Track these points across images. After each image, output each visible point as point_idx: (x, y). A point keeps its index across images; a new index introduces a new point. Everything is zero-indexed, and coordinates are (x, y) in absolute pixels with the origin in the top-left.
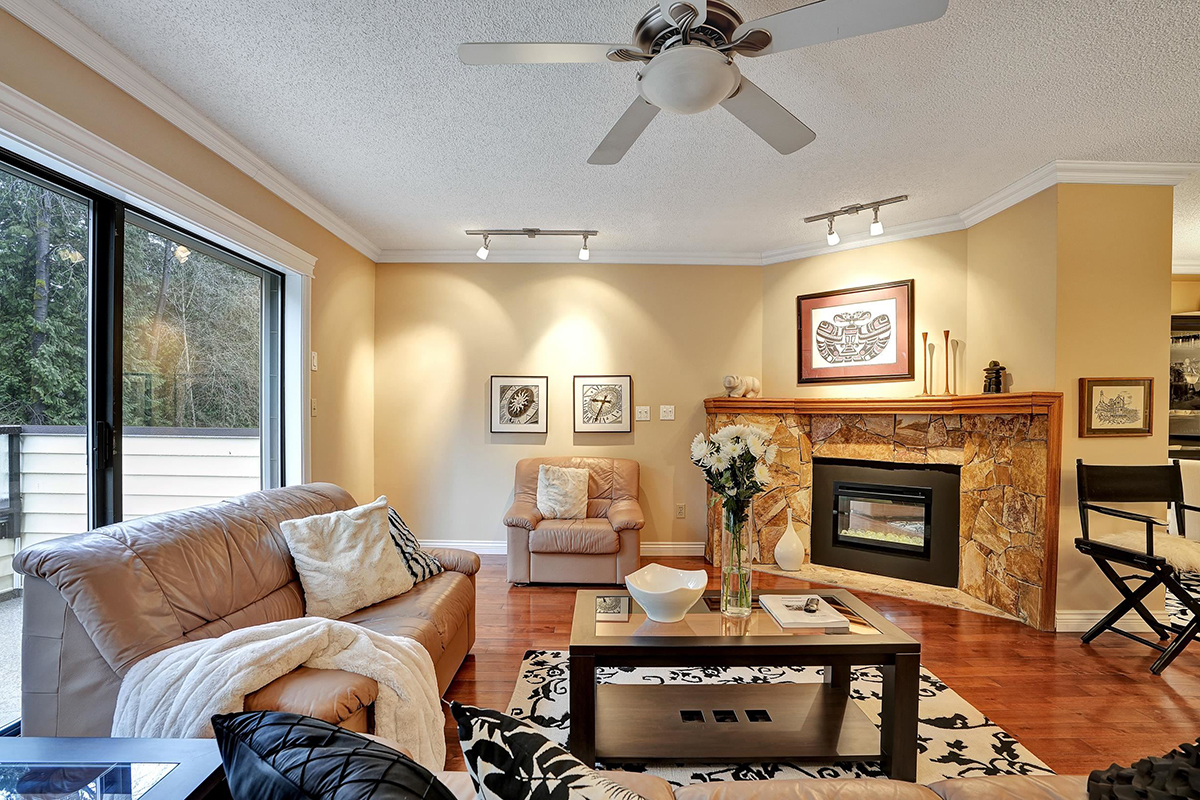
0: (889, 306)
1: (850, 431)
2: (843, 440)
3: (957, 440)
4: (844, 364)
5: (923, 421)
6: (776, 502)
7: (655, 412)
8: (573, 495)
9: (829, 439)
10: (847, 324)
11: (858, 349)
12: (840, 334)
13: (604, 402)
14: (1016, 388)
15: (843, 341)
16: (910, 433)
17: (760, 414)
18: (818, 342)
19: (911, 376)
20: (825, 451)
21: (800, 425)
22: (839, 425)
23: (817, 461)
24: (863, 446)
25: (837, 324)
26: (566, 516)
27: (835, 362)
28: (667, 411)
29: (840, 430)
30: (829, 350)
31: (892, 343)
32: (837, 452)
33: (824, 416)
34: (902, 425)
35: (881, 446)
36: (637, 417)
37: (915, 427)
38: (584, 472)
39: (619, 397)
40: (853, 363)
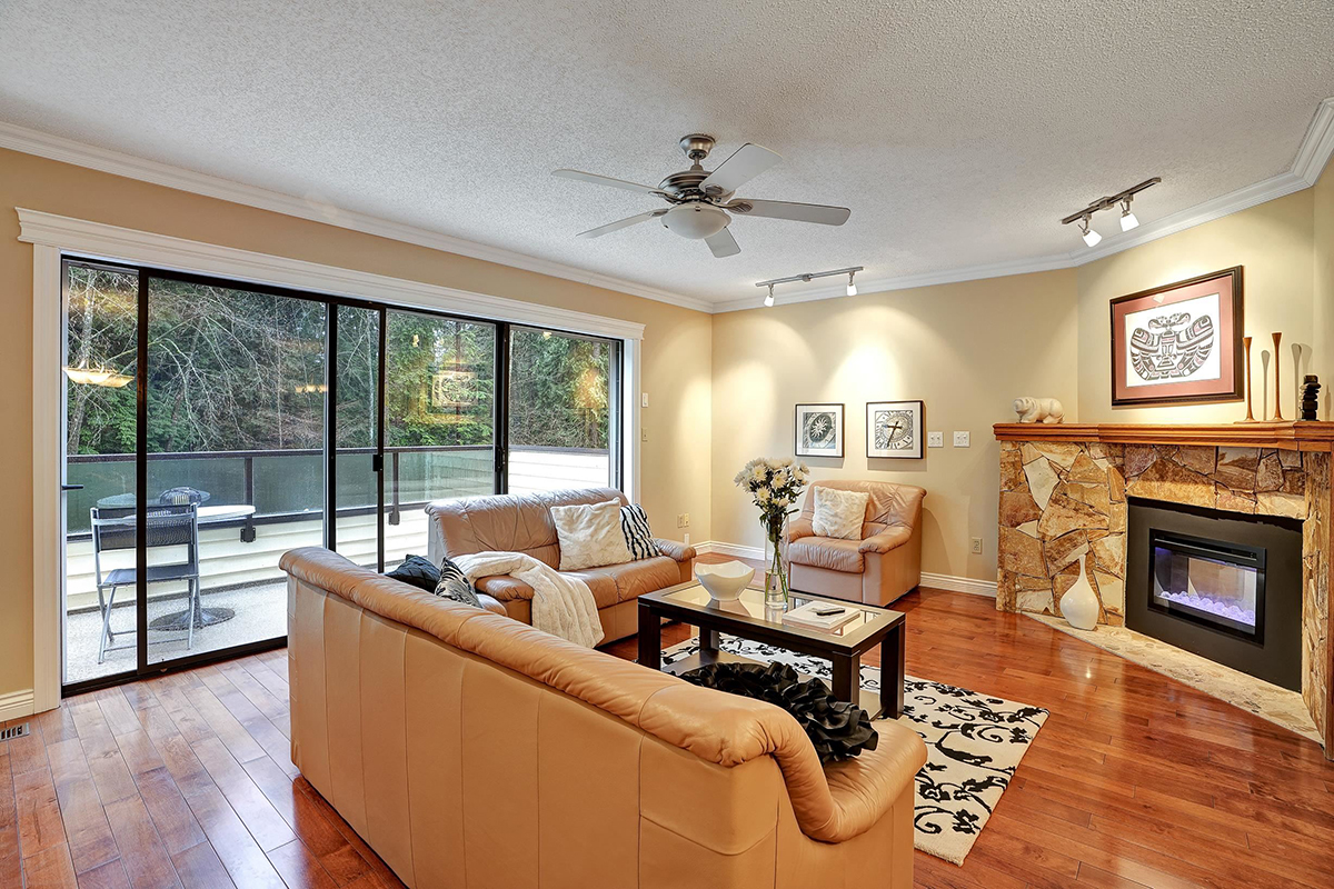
0: (1210, 305)
1: (1165, 466)
2: (1158, 476)
3: (1294, 482)
4: (1160, 381)
5: (1252, 456)
6: (1075, 546)
7: (948, 438)
8: (843, 516)
9: (1142, 475)
10: (1163, 330)
11: (1176, 362)
12: (1155, 343)
13: (895, 428)
15: (1160, 353)
16: (1234, 471)
18: (1133, 355)
19: (1238, 393)
20: (1138, 489)
21: (1109, 456)
22: (1153, 458)
23: (1133, 501)
24: (1179, 486)
25: (1153, 331)
26: (836, 535)
27: (1151, 379)
28: (961, 438)
29: (1155, 464)
30: (1145, 365)
31: (1215, 353)
32: (1151, 493)
33: (1138, 446)
34: (1226, 461)
35: (1200, 486)
36: (929, 443)
37: (1241, 463)
38: (864, 496)
39: (910, 423)
40: (1170, 380)
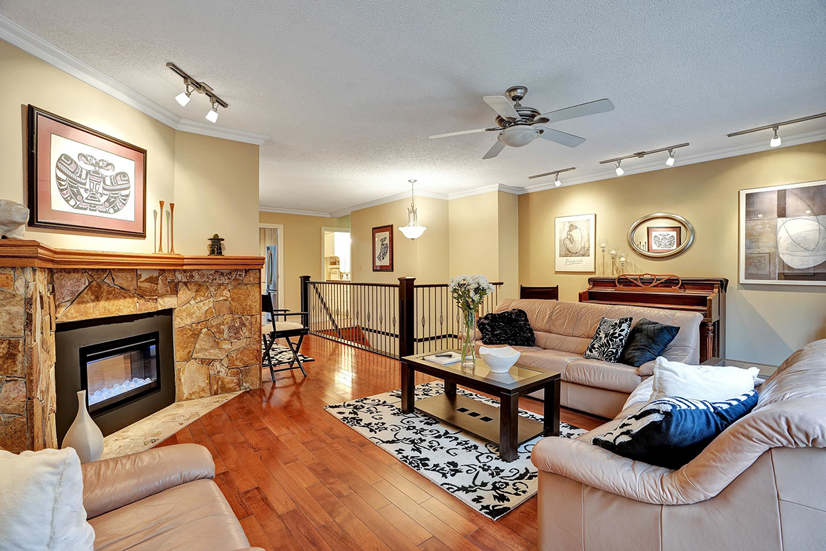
0: (129, 166)
1: (99, 287)
2: (93, 297)
3: (173, 289)
4: (88, 212)
5: (156, 274)
9: (77, 298)
10: (91, 168)
11: (102, 199)
12: (84, 177)
15: (88, 187)
16: (147, 285)
18: (58, 178)
19: (142, 235)
21: (47, 281)
22: (84, 282)
24: (112, 302)
25: (81, 164)
27: (78, 208)
29: (88, 287)
30: (71, 192)
31: (131, 201)
32: (86, 313)
33: (68, 271)
34: (142, 279)
35: (128, 300)
37: (151, 280)
40: (97, 213)
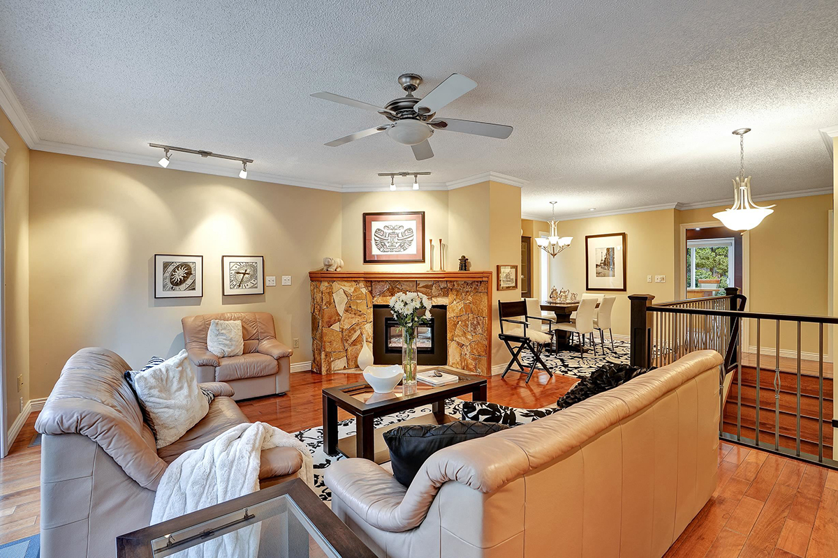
0: (413, 224)
1: (393, 289)
2: (390, 294)
3: (445, 292)
4: (389, 253)
5: (430, 283)
6: (355, 332)
7: (279, 280)
9: (382, 294)
10: (391, 231)
11: (397, 245)
12: (387, 236)
13: (244, 274)
14: (473, 269)
15: (389, 241)
16: (423, 289)
17: (346, 281)
18: (375, 240)
19: (423, 261)
20: (379, 301)
21: (366, 286)
22: (387, 286)
23: (375, 307)
25: (385, 231)
27: (385, 252)
28: (286, 280)
29: (388, 289)
30: (381, 245)
31: (414, 243)
32: (385, 302)
33: (379, 282)
34: (420, 286)
36: (267, 283)
37: (426, 286)
38: (239, 323)
39: (255, 270)
40: (394, 253)
